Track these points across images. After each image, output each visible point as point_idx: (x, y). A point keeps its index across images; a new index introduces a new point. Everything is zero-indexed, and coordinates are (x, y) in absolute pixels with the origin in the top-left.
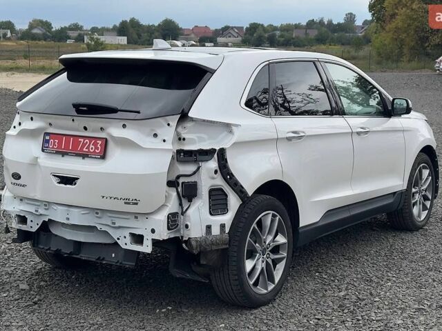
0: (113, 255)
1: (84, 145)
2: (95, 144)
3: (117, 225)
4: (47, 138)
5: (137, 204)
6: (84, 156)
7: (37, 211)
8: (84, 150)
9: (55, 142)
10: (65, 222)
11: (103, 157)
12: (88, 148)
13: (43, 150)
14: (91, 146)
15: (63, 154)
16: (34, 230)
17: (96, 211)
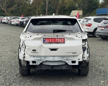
0: (64, 67)
1: (57, 40)
2: (61, 40)
3: (68, 59)
4: (44, 39)
5: (76, 53)
6: (57, 43)
7: (40, 59)
8: (58, 41)
9: (47, 40)
10: (53, 60)
11: (64, 43)
12: (59, 41)
13: (44, 43)
14: (60, 40)
15: (50, 43)
16: (38, 64)
17: (63, 57)
